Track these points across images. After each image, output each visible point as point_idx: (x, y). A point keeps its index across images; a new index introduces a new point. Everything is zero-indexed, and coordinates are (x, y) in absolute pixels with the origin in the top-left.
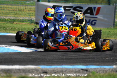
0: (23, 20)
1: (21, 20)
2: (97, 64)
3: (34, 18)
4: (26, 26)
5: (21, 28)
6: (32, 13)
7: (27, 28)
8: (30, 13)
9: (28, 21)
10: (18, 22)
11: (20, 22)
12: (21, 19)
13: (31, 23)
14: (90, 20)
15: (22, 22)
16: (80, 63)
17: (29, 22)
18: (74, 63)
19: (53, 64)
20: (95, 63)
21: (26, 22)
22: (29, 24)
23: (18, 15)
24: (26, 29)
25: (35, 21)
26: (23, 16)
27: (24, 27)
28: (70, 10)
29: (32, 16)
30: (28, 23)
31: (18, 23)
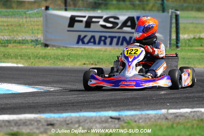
0: (23, 40)
1: (19, 40)
2: (137, 108)
3: (40, 37)
4: (27, 51)
5: (20, 54)
6: (38, 29)
7: (29, 54)
8: (35, 30)
9: (31, 42)
10: (15, 44)
11: (18, 45)
12: (20, 38)
13: (37, 45)
14: (131, 38)
15: (22, 44)
16: (110, 107)
17: (33, 43)
18: (100, 108)
19: (66, 110)
20: (134, 107)
21: (29, 43)
22: (33, 47)
23: (15, 33)
24: (27, 54)
25: (42, 42)
26: (23, 34)
27: (24, 51)
28: (98, 22)
29: (38, 33)
30: (31, 46)
31: (16, 46)
